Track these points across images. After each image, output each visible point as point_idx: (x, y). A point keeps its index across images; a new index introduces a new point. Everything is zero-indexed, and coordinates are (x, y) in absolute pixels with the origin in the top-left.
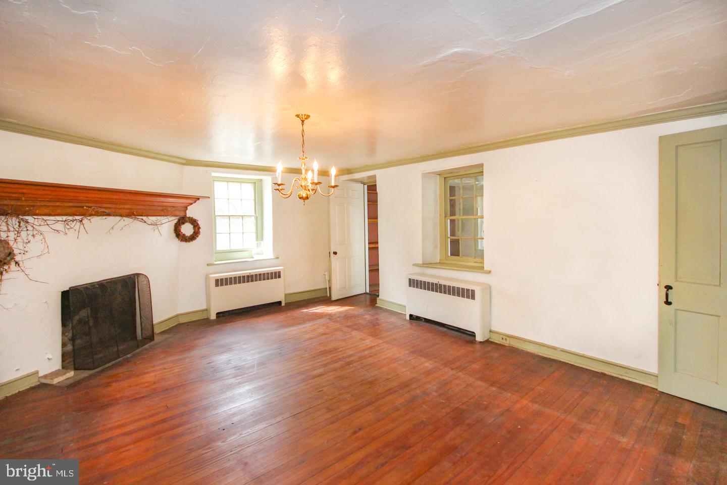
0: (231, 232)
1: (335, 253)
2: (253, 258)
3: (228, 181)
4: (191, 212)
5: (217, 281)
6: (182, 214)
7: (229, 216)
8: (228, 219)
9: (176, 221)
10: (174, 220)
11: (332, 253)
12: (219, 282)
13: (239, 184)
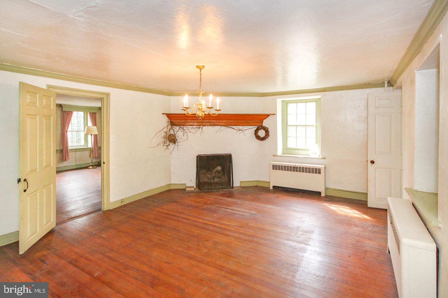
0: (297, 136)
1: (373, 162)
2: (309, 156)
3: (296, 103)
4: (265, 123)
5: (273, 166)
6: (260, 124)
7: (296, 126)
8: (296, 127)
9: (256, 128)
10: (255, 128)
11: (369, 162)
12: (275, 167)
13: (305, 104)
